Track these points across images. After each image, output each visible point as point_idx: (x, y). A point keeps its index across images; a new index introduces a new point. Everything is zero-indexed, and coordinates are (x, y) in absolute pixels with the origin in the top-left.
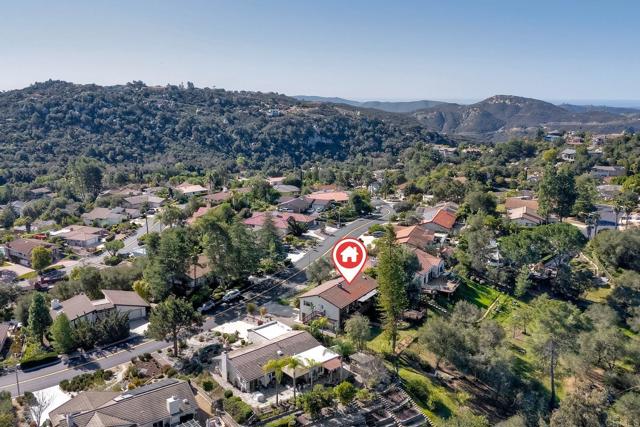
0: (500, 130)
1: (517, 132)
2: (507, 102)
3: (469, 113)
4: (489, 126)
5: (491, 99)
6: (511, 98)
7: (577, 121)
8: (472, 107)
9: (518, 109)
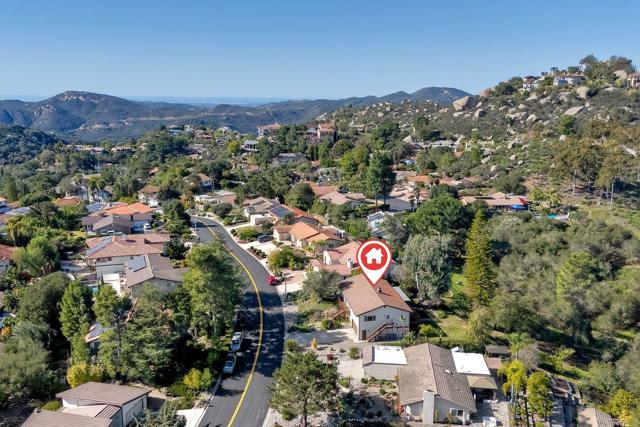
0: (81, 128)
1: (100, 129)
2: (81, 98)
3: (41, 111)
4: (68, 124)
5: (62, 95)
6: (85, 95)
7: (155, 116)
8: (44, 103)
9: (94, 106)
